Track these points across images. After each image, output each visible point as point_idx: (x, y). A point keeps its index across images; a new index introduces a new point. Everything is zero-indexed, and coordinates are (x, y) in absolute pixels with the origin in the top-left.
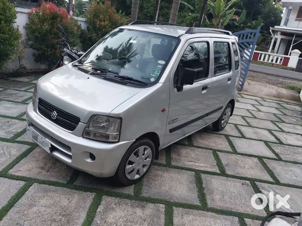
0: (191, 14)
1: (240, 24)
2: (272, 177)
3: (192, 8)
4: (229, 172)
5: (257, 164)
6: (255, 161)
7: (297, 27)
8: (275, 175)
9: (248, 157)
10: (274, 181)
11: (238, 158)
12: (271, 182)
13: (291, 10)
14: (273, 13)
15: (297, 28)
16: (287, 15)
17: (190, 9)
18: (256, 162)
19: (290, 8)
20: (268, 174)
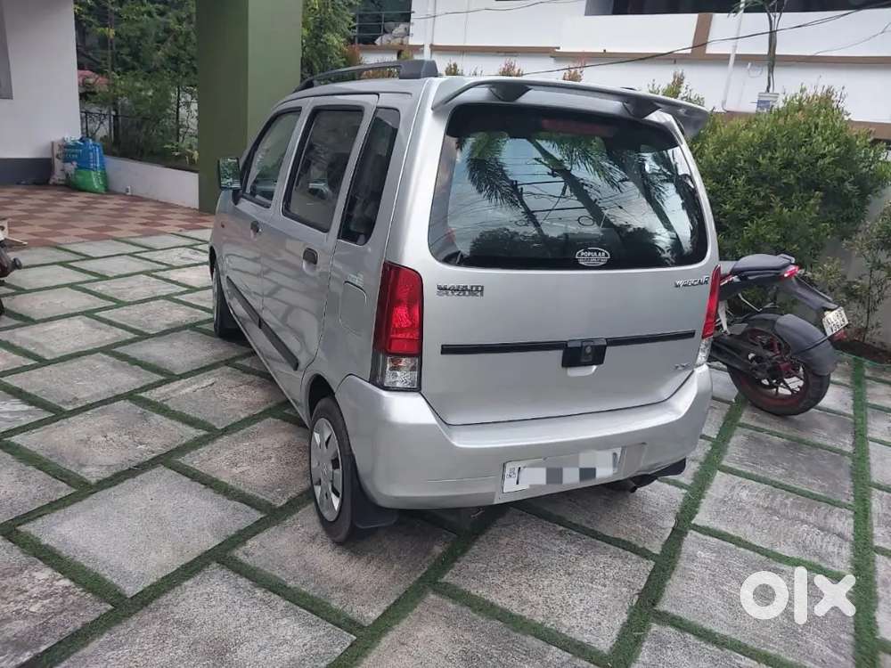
2: (18, 447)
4: (123, 405)
5: (78, 460)
6: (90, 469)
8: (10, 456)
9: (120, 469)
10: (9, 439)
11: (143, 447)
12: (16, 434)
18: (82, 465)
20: (33, 449)
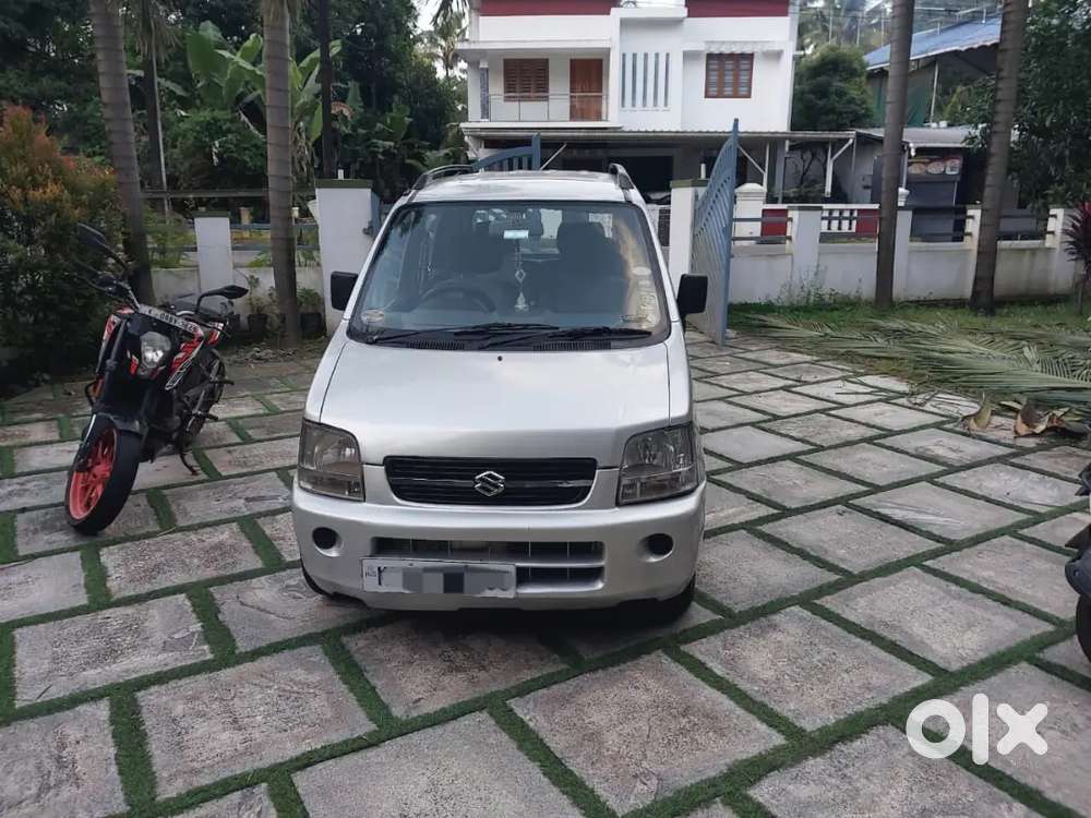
0: (183, 113)
1: (354, 128)
3: (179, 91)
7: (517, 119)
13: (487, 70)
14: (426, 82)
15: (520, 121)
16: (482, 87)
17: (175, 93)
19: (483, 65)
